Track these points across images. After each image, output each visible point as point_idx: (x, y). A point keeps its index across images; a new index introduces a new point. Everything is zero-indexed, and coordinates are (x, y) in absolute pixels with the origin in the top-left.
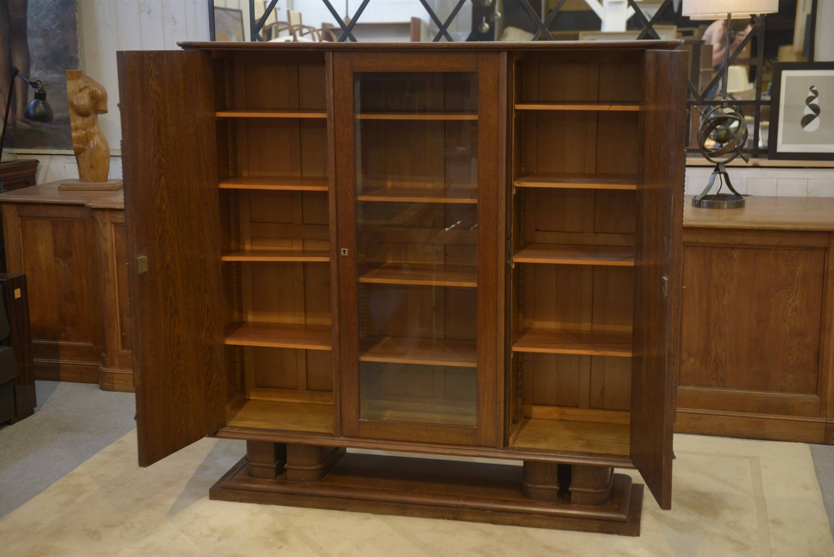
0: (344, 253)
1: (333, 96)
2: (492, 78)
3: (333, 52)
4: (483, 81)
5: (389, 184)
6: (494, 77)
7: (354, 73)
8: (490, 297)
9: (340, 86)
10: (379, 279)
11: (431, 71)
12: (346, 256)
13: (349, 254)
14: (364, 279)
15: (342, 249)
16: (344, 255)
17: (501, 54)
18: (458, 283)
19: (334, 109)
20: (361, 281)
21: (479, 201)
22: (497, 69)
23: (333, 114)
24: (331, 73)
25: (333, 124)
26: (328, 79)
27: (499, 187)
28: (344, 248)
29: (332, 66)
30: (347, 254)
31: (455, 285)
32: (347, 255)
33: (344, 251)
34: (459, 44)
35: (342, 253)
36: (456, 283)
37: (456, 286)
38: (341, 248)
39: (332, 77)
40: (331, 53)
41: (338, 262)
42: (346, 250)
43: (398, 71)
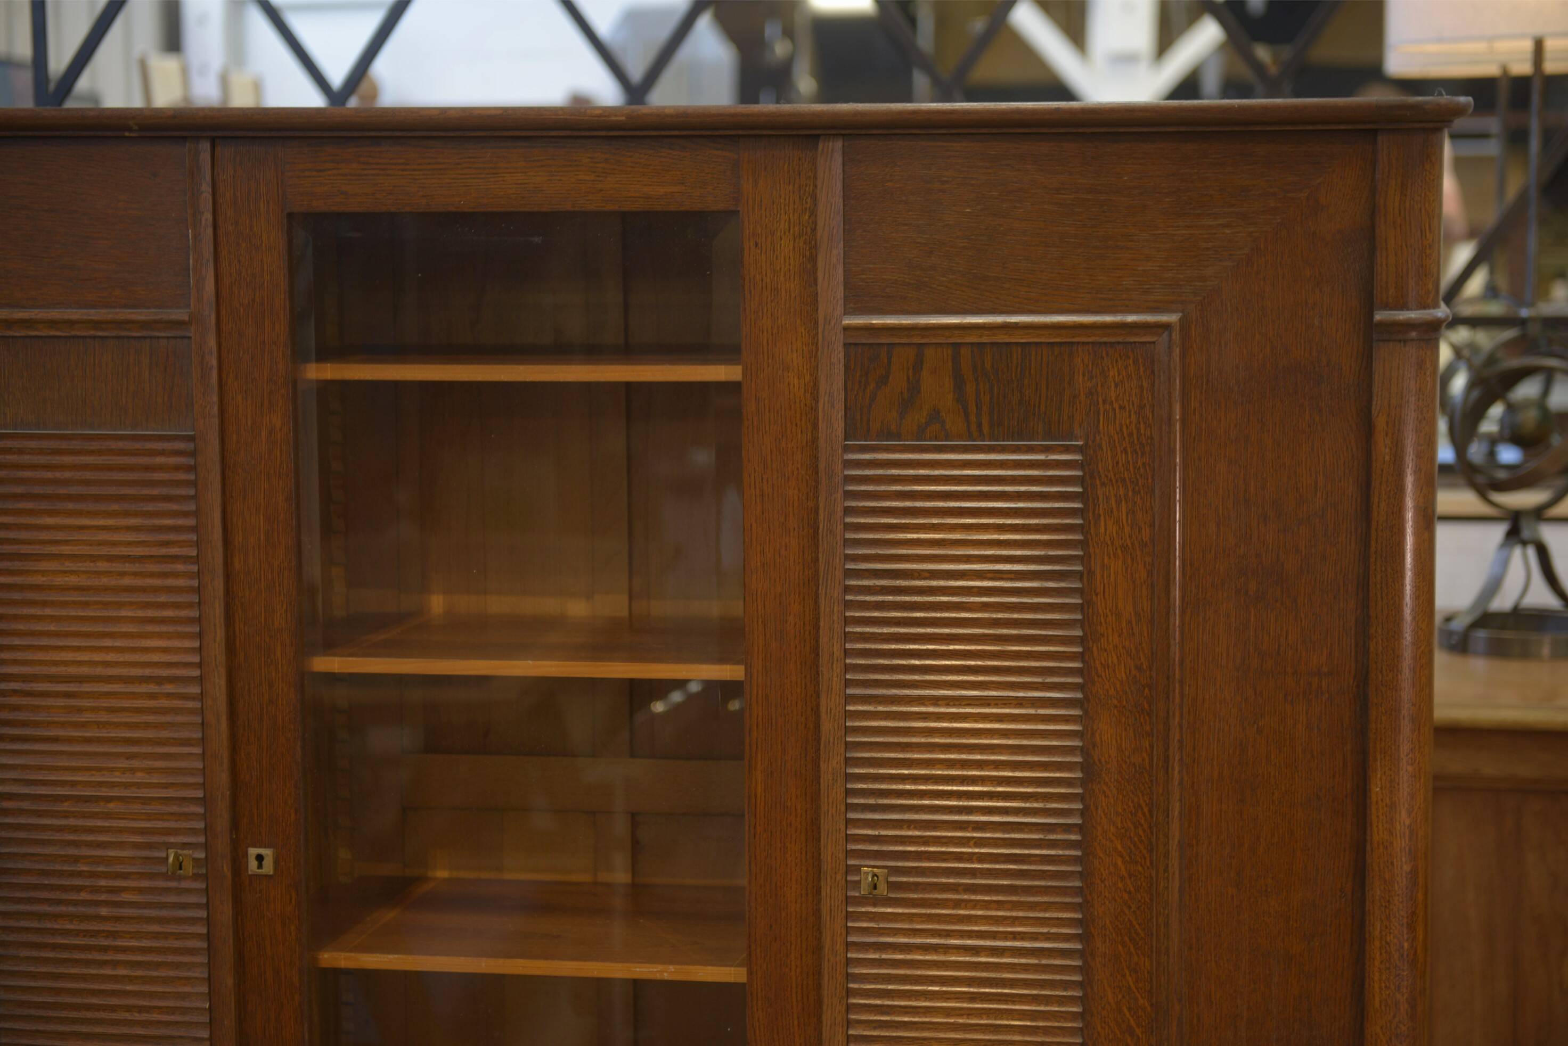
0: (260, 866)
1: (213, 299)
2: (791, 232)
3: (213, 141)
4: (756, 244)
5: (437, 604)
6: (797, 228)
7: (290, 215)
8: (796, 1022)
9: (239, 261)
10: (391, 956)
11: (568, 207)
12: (267, 876)
13: (275, 869)
14: (336, 954)
15: (253, 851)
16: (260, 870)
17: (820, 146)
18: (678, 967)
19: (219, 345)
20: (323, 964)
21: (748, 672)
22: (809, 200)
23: (214, 362)
24: (208, 216)
25: (215, 398)
26: (195, 237)
27: (822, 623)
28: (260, 847)
29: (210, 190)
30: (268, 867)
31: (666, 976)
32: (271, 873)
33: (260, 858)
34: (667, 111)
35: (253, 864)
36: (672, 968)
37: (670, 978)
38: (247, 847)
39: (210, 231)
40: (206, 146)
41: (237, 901)
42: (267, 852)
43: (452, 209)
